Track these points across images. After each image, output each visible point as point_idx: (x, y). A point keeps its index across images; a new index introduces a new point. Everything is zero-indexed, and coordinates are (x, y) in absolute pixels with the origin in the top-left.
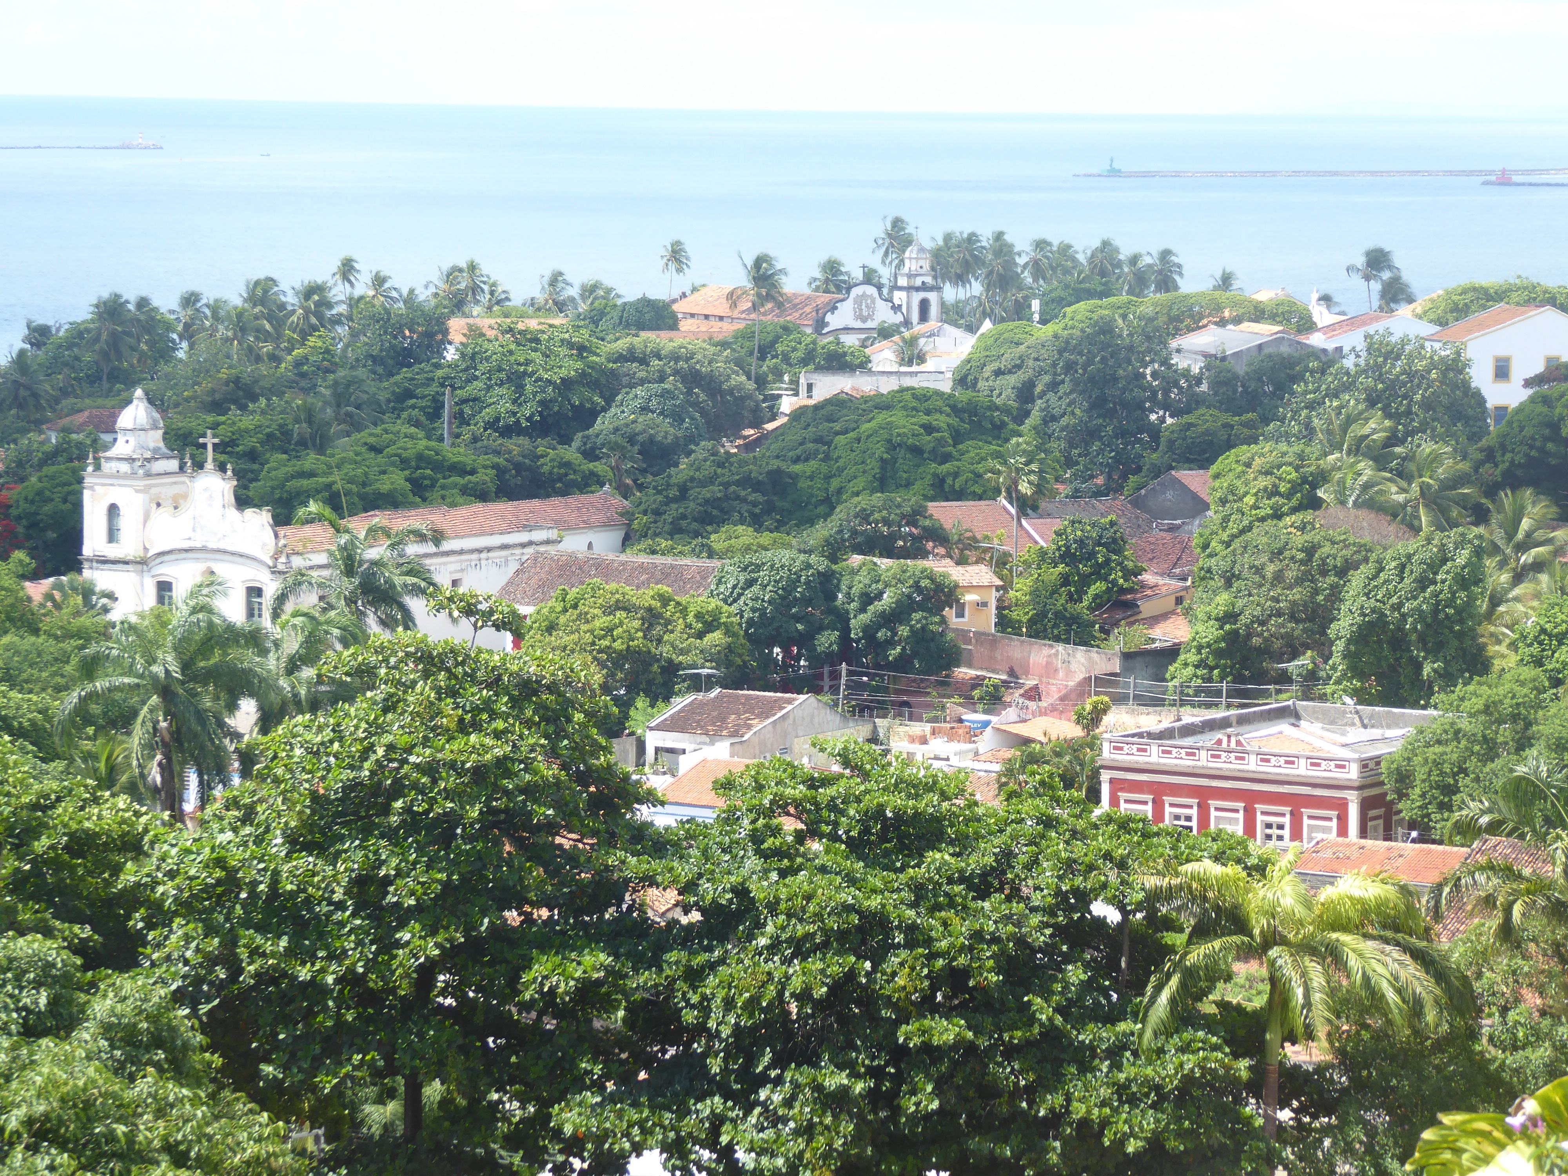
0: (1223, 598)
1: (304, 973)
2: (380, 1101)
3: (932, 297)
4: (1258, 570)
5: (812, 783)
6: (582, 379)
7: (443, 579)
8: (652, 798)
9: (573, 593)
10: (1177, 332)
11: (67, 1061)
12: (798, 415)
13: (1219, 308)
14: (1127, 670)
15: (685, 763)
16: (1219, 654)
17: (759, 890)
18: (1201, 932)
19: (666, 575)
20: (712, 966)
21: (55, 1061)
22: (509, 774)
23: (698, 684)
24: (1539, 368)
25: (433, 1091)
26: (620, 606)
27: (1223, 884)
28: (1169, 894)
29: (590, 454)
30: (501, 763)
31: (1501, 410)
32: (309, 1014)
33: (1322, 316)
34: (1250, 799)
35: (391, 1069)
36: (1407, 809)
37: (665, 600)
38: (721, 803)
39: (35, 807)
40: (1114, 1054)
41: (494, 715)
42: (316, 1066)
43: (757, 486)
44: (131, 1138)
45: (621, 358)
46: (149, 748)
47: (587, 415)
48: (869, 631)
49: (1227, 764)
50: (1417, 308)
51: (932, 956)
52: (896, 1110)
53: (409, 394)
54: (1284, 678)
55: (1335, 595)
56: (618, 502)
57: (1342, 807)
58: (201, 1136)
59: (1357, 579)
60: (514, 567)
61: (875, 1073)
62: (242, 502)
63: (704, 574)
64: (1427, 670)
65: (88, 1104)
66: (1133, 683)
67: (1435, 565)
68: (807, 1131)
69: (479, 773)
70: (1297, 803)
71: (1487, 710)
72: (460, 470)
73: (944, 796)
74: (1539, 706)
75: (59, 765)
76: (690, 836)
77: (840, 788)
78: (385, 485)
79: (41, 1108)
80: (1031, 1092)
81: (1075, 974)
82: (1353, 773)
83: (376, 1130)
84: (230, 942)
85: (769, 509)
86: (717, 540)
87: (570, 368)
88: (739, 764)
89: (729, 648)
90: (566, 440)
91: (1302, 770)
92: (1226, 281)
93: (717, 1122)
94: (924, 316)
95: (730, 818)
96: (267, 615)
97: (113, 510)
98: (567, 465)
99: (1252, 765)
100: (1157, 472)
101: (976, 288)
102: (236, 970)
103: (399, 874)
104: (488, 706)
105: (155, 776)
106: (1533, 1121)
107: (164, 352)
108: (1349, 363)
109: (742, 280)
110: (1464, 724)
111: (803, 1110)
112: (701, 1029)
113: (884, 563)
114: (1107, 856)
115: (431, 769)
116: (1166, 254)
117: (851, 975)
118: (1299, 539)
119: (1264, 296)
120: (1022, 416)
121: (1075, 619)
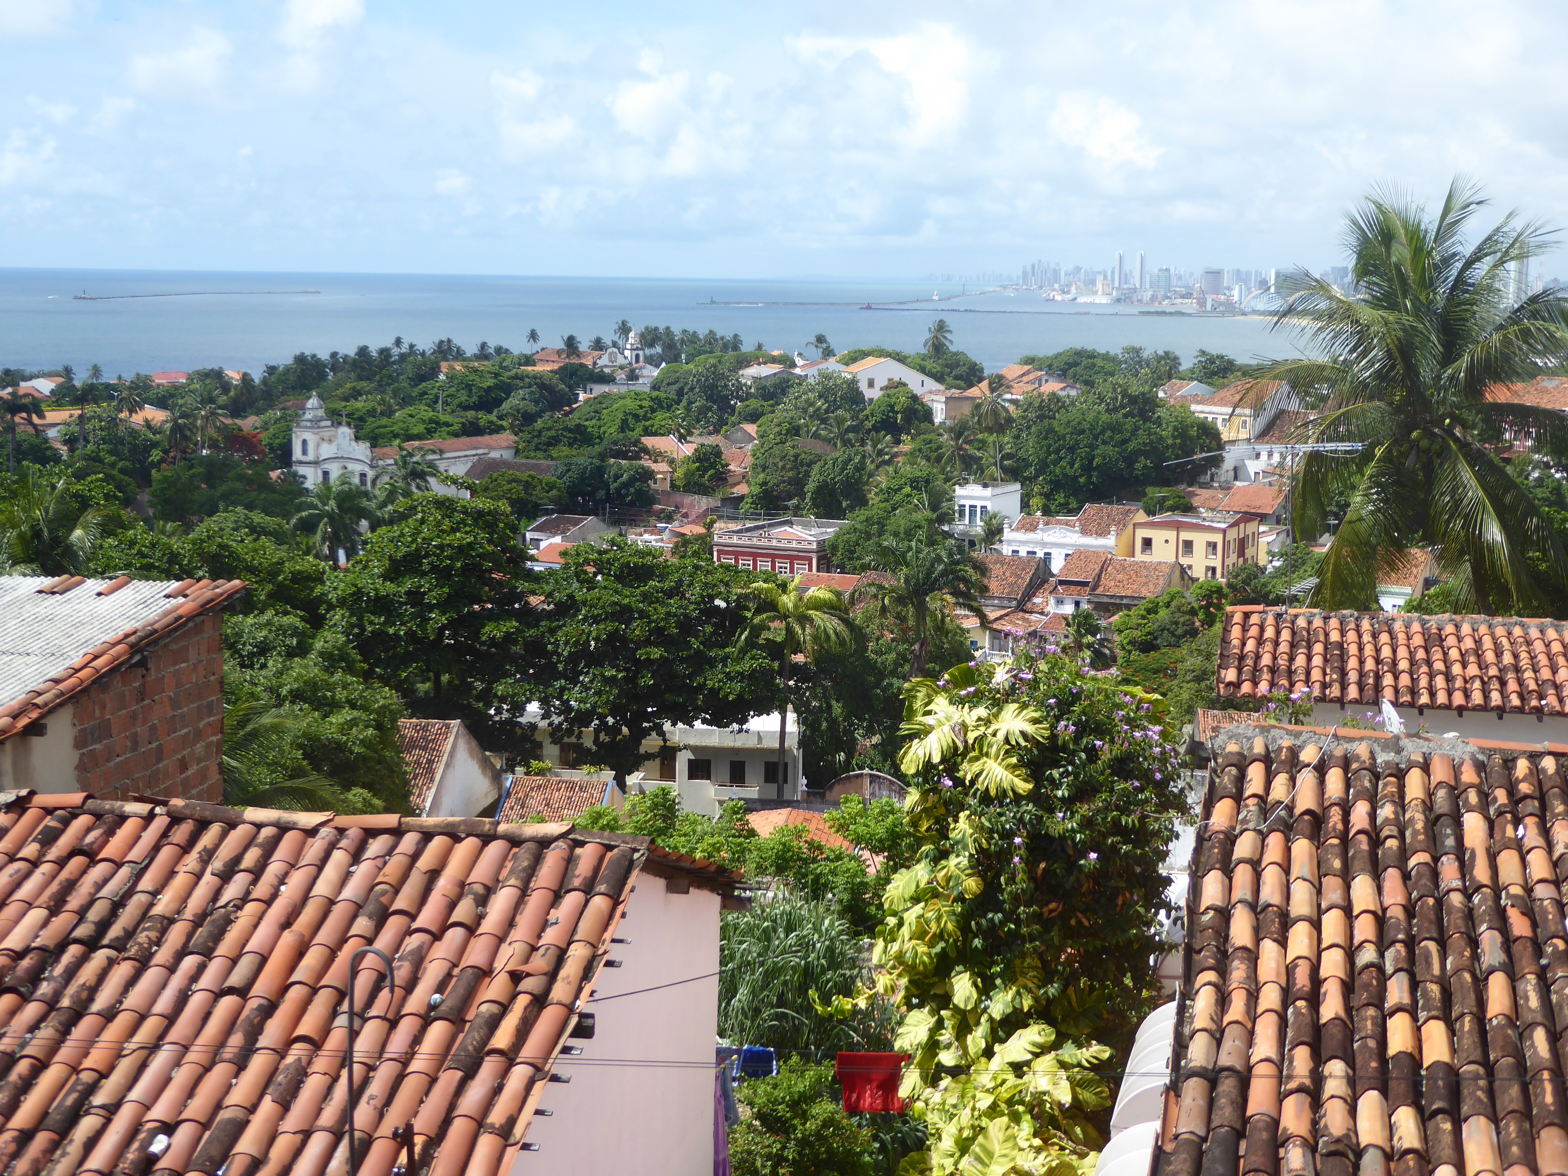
0: (762, 476)
1: (391, 631)
2: (423, 682)
3: (641, 353)
4: (776, 465)
5: (600, 553)
6: (497, 386)
7: (442, 469)
8: (533, 559)
9: (495, 475)
10: (741, 368)
11: (306, 667)
12: (587, 401)
13: (757, 358)
14: (723, 505)
15: (543, 545)
16: (760, 498)
17: (579, 596)
18: (758, 611)
19: (534, 467)
20: (560, 627)
21: (301, 667)
22: (474, 549)
23: (548, 512)
24: (885, 383)
25: (445, 678)
26: (514, 481)
27: (768, 591)
28: (746, 596)
29: (501, 418)
30: (470, 544)
31: (871, 400)
32: (394, 647)
33: (799, 361)
34: (773, 557)
35: (428, 670)
36: (835, 561)
37: (533, 477)
38: (562, 561)
39: (278, 563)
40: (724, 660)
41: (466, 525)
42: (398, 668)
43: (570, 431)
44: (333, 697)
45: (512, 378)
46: (324, 540)
47: (499, 402)
48: (618, 490)
49: (764, 543)
50: (837, 358)
51: (650, 622)
52: (636, 685)
53: (425, 393)
54: (786, 508)
55: (807, 475)
56: (513, 438)
57: (810, 560)
58: (361, 697)
59: (816, 468)
60: (470, 465)
61: (626, 670)
62: (357, 438)
63: (549, 466)
64: (844, 504)
65: (315, 684)
66: (728, 510)
67: (846, 463)
68: (599, 693)
69: (461, 548)
70: (792, 559)
71: (867, 520)
72: (447, 424)
73: (654, 557)
74: (888, 518)
75: (286, 547)
76: (550, 574)
77: (612, 554)
78: (415, 431)
79: (296, 686)
80: (691, 677)
81: (709, 629)
82: (814, 546)
83: (422, 694)
84: (360, 619)
85: (575, 439)
86: (554, 453)
87: (490, 382)
88: (569, 545)
89: (560, 497)
90: (490, 412)
91: (794, 545)
92: (760, 347)
93: (563, 689)
94: (637, 361)
95: (566, 567)
96: (369, 484)
97: (304, 442)
98: (491, 422)
99: (774, 543)
100: (734, 425)
101: (658, 349)
102: (363, 629)
103: (430, 590)
104: (463, 521)
105: (327, 551)
106: (947, 682)
107: (323, 377)
108: (811, 381)
109: (561, 345)
110: (858, 526)
111: (597, 685)
112: (555, 652)
113: (623, 462)
114: (721, 581)
115: (441, 547)
116: (736, 336)
117: (617, 630)
118: (792, 452)
119: (775, 353)
120: (678, 402)
121: (702, 485)
